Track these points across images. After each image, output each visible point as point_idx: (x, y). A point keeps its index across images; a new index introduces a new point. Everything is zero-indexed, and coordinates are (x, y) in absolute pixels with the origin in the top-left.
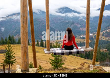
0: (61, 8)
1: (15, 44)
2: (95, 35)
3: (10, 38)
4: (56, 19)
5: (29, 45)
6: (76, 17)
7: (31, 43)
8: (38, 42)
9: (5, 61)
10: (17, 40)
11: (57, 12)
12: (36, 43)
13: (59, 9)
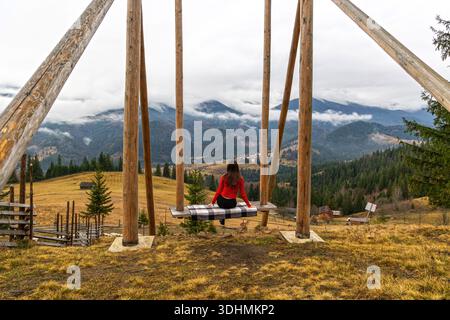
0: (206, 103)
1: (112, 170)
3: (102, 159)
5: (140, 172)
6: (234, 121)
7: (144, 170)
8: (158, 167)
9: (90, 206)
10: (116, 164)
11: (198, 110)
12: (154, 170)
13: (202, 105)
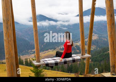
2: (76, 45)
4: (30, 29)
